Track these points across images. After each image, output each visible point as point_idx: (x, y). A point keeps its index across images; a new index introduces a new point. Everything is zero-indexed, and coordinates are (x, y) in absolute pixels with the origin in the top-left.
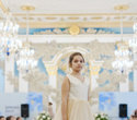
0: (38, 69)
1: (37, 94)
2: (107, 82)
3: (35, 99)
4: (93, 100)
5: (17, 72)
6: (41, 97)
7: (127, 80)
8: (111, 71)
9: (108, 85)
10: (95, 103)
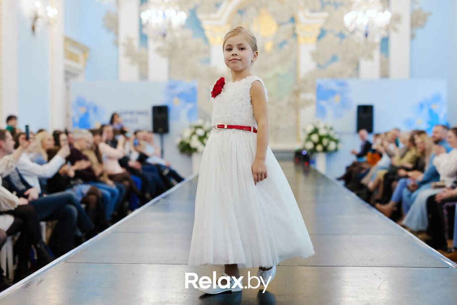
0: (189, 32)
1: (186, 83)
2: (334, 58)
3: (181, 96)
4: (303, 96)
5: (144, 38)
6: (194, 91)
7: (377, 54)
8: (342, 36)
9: (336, 66)
10: (307, 103)
